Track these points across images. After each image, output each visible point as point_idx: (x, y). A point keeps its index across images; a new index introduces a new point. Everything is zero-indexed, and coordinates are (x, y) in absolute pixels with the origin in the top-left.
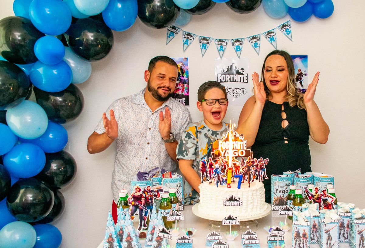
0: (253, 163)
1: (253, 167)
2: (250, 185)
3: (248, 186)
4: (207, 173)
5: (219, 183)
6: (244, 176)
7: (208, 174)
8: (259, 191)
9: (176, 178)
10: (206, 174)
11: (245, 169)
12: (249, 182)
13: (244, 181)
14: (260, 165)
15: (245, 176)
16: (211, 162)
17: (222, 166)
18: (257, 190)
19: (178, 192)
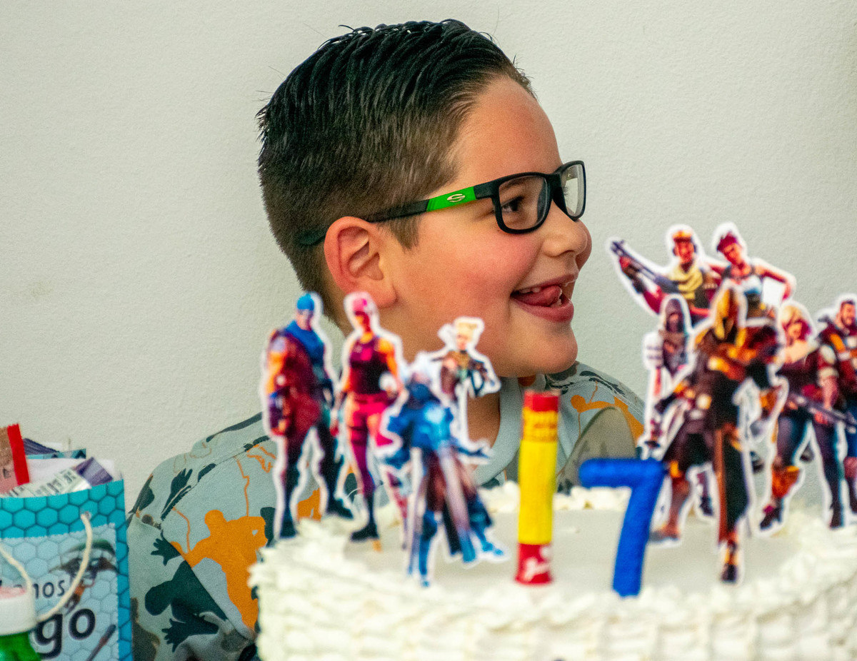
0: (767, 345)
1: (762, 381)
2: (740, 560)
3: (720, 567)
4: (328, 441)
5: (440, 540)
6: (674, 469)
7: (344, 448)
8: (818, 621)
9: (65, 488)
10: (318, 454)
11: (685, 406)
12: (727, 532)
13: (673, 522)
14: (839, 366)
15: (684, 468)
16: (366, 338)
17: (483, 370)
18: (799, 610)
19: (83, 624)
